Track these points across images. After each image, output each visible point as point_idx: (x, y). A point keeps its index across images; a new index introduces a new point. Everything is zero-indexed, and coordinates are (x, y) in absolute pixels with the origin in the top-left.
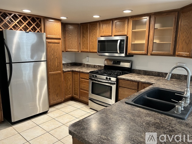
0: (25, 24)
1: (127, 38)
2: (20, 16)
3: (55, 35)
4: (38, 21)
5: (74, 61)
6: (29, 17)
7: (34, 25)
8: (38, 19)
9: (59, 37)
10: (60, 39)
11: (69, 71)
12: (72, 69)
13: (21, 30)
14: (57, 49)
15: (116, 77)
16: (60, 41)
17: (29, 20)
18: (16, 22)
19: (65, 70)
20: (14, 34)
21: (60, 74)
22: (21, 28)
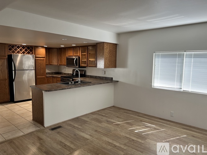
0: (24, 50)
1: (79, 58)
2: (21, 46)
3: (41, 55)
4: (31, 48)
5: (57, 71)
6: (26, 47)
7: (28, 50)
8: (31, 47)
9: (43, 56)
10: (44, 58)
11: (50, 77)
12: (52, 76)
13: (21, 53)
14: (43, 63)
15: (72, 79)
16: (45, 59)
17: (26, 48)
18: (19, 50)
19: (47, 76)
20: (18, 56)
21: (44, 78)
22: (21, 52)
